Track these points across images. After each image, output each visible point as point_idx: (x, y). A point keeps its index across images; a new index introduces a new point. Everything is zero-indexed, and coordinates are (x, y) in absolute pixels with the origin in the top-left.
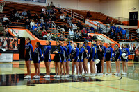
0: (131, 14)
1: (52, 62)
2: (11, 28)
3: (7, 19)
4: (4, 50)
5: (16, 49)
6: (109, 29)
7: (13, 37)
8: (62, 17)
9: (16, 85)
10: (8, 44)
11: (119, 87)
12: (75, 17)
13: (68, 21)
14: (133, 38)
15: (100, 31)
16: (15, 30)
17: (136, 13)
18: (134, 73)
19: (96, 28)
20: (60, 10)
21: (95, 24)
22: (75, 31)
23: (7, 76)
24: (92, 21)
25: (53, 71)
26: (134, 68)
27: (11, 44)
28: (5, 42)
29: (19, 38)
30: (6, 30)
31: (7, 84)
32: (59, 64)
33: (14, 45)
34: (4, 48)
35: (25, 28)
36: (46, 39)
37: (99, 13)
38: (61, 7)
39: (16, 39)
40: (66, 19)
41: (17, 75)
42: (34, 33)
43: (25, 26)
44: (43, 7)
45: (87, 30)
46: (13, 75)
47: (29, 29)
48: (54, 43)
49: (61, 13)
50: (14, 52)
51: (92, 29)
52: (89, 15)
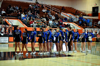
0: (94, 8)
1: (37, 43)
2: (8, 18)
3: (4, 12)
4: (2, 34)
5: (11, 34)
6: (78, 19)
7: (9, 25)
8: (44, 11)
9: (11, 59)
10: (5, 30)
11: (84, 60)
12: (54, 11)
13: (49, 13)
14: (95, 25)
15: (71, 21)
16: (10, 20)
17: (97, 7)
18: (96, 50)
19: (68, 18)
20: (42, 5)
21: (68, 16)
22: (53, 20)
23: (5, 53)
24: (65, 14)
25: (38, 49)
26: (96, 47)
27: (7, 30)
28: (3, 29)
29: (13, 26)
30: (4, 20)
31: (5, 59)
32: (42, 44)
33: (9, 31)
34: (2, 33)
35: (17, 19)
36: (32, 27)
37: (71, 8)
38: (43, 3)
39: (11, 26)
40: (47, 12)
41: (12, 52)
42: (24, 23)
43: (17, 17)
44: (31, 4)
45: (62, 20)
46: (9, 53)
47: (20, 19)
48: (38, 29)
49: (43, 8)
50: (9, 36)
51: (66, 19)
52: (63, 9)
